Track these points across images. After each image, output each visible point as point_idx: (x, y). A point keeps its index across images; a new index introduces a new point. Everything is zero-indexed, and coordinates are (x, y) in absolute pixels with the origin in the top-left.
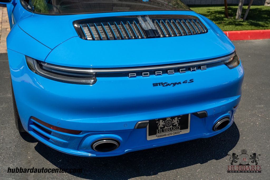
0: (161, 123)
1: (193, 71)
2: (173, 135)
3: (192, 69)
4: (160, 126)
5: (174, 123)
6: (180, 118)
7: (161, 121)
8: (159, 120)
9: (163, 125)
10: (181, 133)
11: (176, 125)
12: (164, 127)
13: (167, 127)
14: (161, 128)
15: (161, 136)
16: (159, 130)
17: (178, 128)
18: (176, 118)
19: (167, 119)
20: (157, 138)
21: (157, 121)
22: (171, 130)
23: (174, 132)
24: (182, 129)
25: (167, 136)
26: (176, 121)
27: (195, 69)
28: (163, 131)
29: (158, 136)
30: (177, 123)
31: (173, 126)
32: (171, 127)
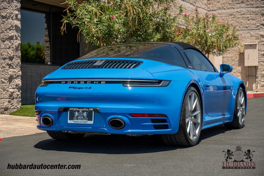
0: (77, 114)
1: (95, 83)
2: (83, 123)
3: (95, 82)
4: (76, 115)
5: (84, 115)
6: (87, 113)
7: (76, 112)
8: (75, 111)
9: (77, 115)
10: (88, 123)
11: (85, 117)
12: (78, 117)
13: (80, 117)
14: (76, 117)
15: (76, 122)
16: (75, 118)
17: (86, 119)
18: (85, 112)
19: (80, 112)
20: (73, 123)
21: (74, 112)
22: (82, 120)
23: (84, 121)
24: (89, 120)
25: (79, 123)
26: (85, 114)
27: (97, 83)
28: (77, 119)
29: (74, 122)
30: (86, 116)
31: (83, 117)
32: (82, 117)
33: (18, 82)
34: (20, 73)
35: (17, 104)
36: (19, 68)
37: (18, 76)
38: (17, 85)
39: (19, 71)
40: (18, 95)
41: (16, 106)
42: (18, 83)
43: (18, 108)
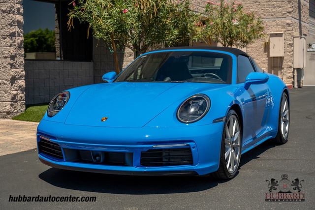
33: (22, 82)
34: (24, 73)
35: (20, 107)
36: (22, 67)
37: (21, 77)
38: (20, 87)
39: (23, 71)
40: (21, 97)
41: (20, 110)
42: (21, 84)
43: (21, 111)
